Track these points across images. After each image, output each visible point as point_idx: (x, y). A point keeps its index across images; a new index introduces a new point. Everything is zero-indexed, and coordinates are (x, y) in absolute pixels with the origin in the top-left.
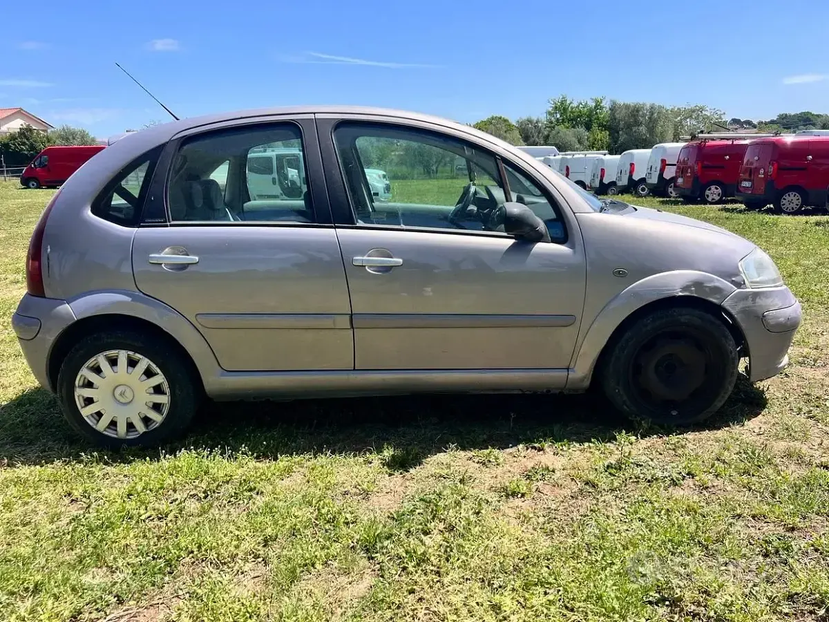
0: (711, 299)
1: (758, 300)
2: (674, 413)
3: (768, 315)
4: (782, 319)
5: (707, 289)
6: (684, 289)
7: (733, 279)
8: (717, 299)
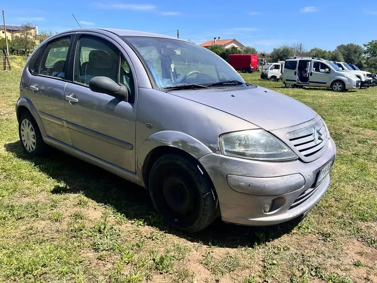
0: (192, 155)
1: (224, 164)
2: (176, 220)
3: (230, 177)
4: (242, 183)
5: (189, 147)
6: (174, 143)
7: (211, 145)
8: (196, 155)
